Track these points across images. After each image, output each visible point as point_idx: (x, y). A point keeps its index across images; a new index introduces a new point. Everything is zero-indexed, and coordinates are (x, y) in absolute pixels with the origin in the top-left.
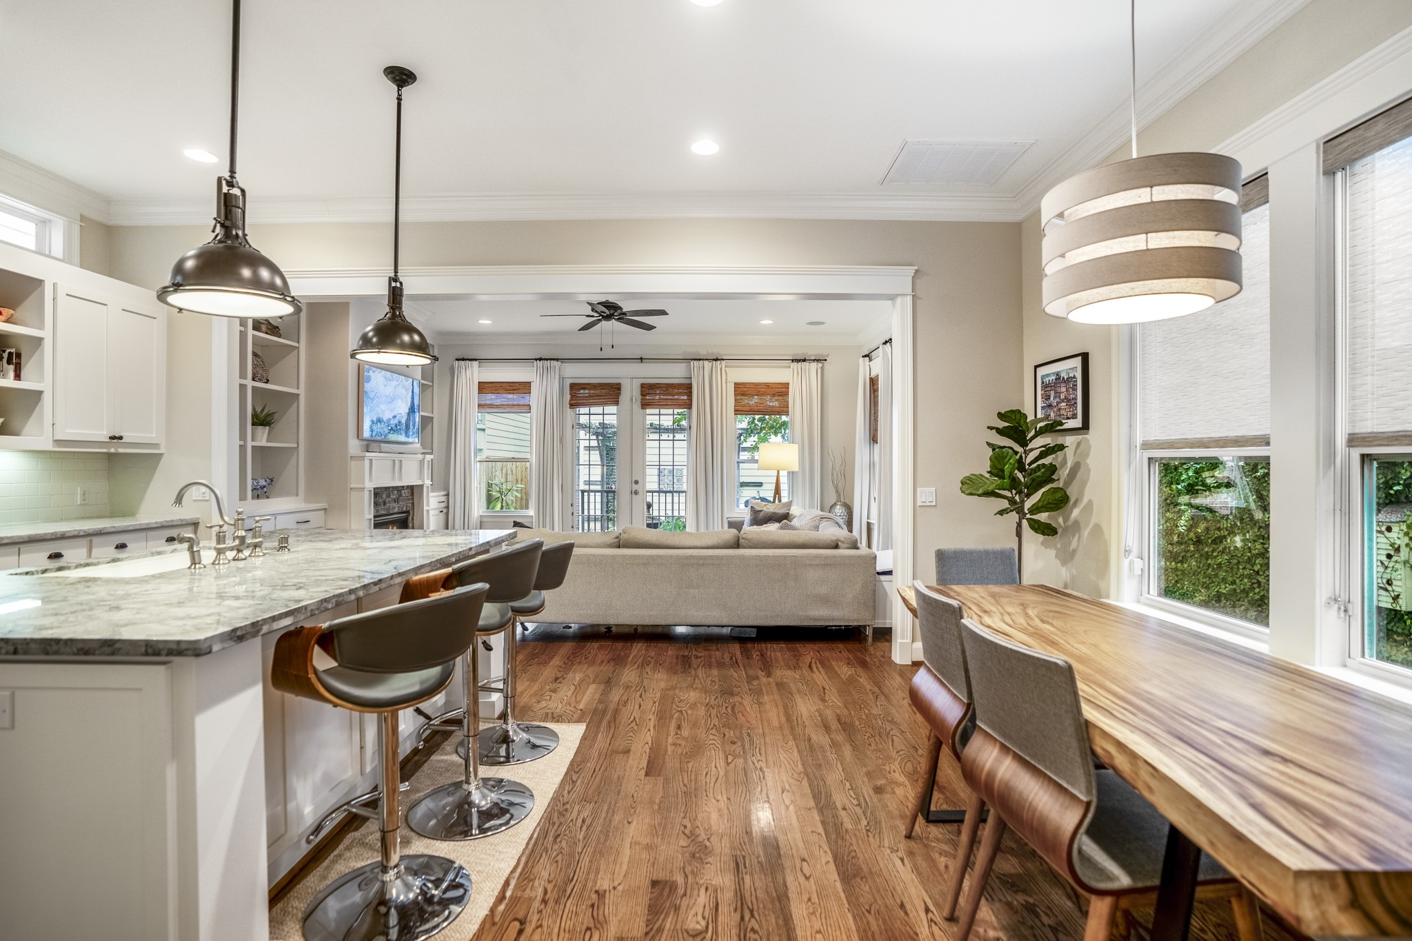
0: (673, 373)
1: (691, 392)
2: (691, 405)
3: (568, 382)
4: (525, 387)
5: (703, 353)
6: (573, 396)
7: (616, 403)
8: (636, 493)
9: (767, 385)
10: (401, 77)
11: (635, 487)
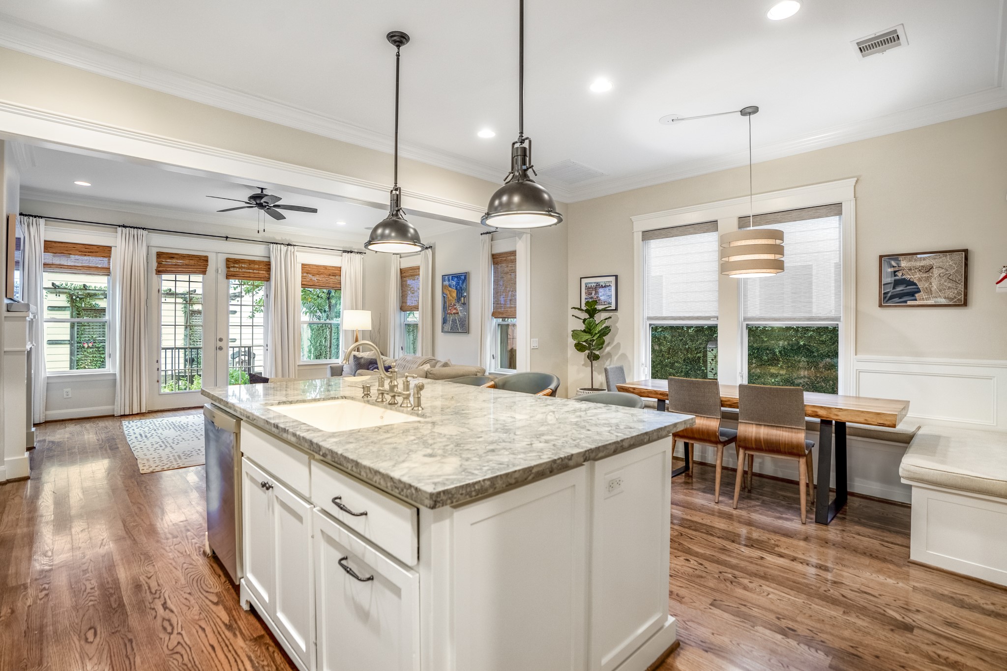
0: (256, 252)
1: (270, 269)
2: (269, 278)
3: (154, 251)
4: (105, 251)
5: (278, 238)
6: (159, 264)
7: (204, 272)
8: (221, 348)
9: (325, 267)
10: (399, 39)
11: (219, 344)
